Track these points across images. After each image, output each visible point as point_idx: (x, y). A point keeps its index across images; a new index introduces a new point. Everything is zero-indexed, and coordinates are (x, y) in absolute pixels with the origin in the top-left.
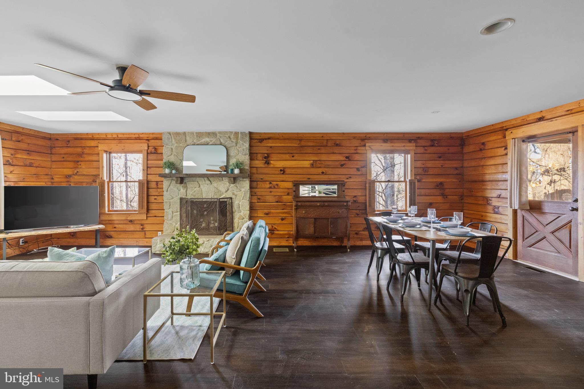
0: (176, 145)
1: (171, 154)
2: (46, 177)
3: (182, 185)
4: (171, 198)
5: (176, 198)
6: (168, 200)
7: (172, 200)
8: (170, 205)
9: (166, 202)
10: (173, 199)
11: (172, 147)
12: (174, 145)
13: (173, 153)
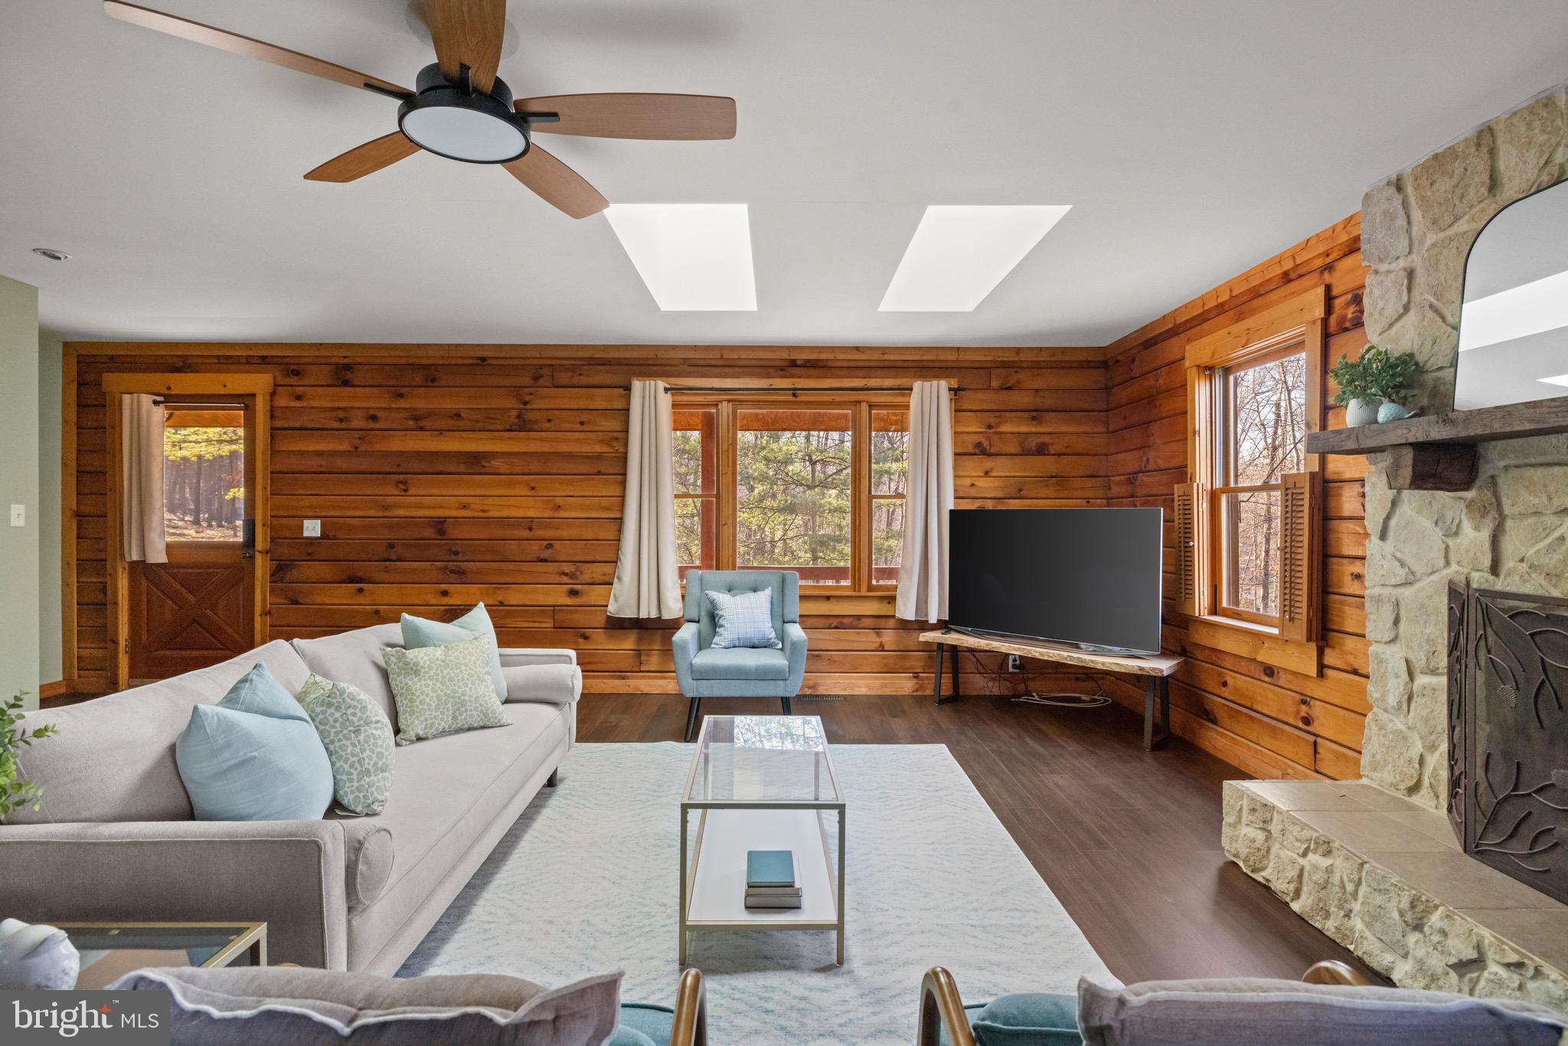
0: (1431, 239)
1: (1406, 308)
2: (1089, 482)
3: (1469, 495)
4: (1398, 581)
5: (1431, 578)
6: (1386, 591)
7: (1406, 593)
8: (1396, 622)
9: (1378, 600)
10: (1417, 586)
11: (1414, 256)
12: (1422, 242)
13: (1416, 293)
